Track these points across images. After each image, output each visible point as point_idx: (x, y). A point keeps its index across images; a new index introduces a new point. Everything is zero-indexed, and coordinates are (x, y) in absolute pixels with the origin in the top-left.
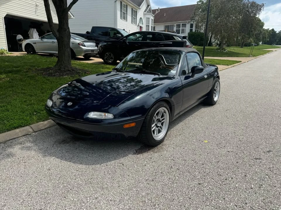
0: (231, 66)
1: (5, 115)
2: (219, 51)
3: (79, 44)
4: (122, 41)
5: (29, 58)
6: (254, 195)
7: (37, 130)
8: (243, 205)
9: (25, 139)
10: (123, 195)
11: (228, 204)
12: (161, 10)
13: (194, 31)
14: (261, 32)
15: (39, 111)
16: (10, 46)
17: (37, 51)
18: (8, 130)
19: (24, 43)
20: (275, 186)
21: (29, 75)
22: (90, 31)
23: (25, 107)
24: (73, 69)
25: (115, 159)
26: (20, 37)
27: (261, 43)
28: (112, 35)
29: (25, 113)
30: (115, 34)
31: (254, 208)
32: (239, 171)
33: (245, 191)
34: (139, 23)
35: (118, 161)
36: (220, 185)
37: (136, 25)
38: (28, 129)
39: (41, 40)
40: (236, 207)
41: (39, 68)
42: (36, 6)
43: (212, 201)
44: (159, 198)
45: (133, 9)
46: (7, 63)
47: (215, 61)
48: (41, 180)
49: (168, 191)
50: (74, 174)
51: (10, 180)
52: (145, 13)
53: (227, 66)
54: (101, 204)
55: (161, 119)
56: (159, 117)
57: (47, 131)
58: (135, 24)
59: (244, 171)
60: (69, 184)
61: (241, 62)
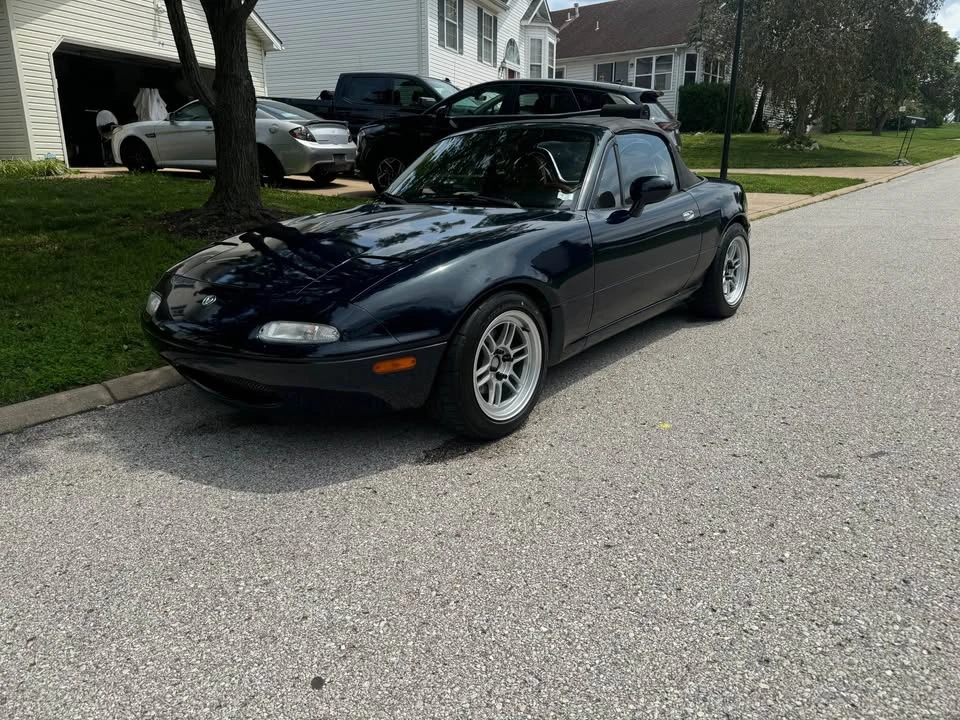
0: (824, 196)
1: (31, 352)
2: (789, 147)
3: (292, 132)
4: (434, 116)
5: (133, 185)
6: (784, 581)
7: (127, 397)
8: (738, 607)
9: (83, 421)
10: (352, 574)
11: (686, 606)
12: (582, 9)
13: (699, 79)
14: (947, 77)
15: (138, 340)
16: (77, 149)
17: (158, 163)
18: (34, 395)
19: (119, 136)
20: (865, 556)
21: (124, 234)
22: (332, 88)
23: (97, 327)
24: (267, 213)
25: (353, 476)
26: (106, 117)
27: (951, 117)
28: (406, 100)
29: (92, 346)
30: (416, 96)
31: (771, 617)
32: (753, 511)
33: (756, 570)
34: (506, 57)
35: (361, 481)
36: (678, 550)
37: (495, 66)
38: (96, 392)
39: (172, 123)
40: (710, 613)
41: (157, 213)
42: (156, 10)
43: (636, 594)
44: (465, 583)
45: (485, 11)
46: (58, 200)
47: (769, 181)
48: (108, 532)
49: (498, 564)
50: (212, 518)
51: (16, 532)
52: (524, 23)
53: (807, 196)
54: (279, 598)
55: (512, 353)
56: (506, 345)
57: (157, 400)
58: (490, 62)
59: (769, 512)
60: (191, 545)
61: (863, 181)
